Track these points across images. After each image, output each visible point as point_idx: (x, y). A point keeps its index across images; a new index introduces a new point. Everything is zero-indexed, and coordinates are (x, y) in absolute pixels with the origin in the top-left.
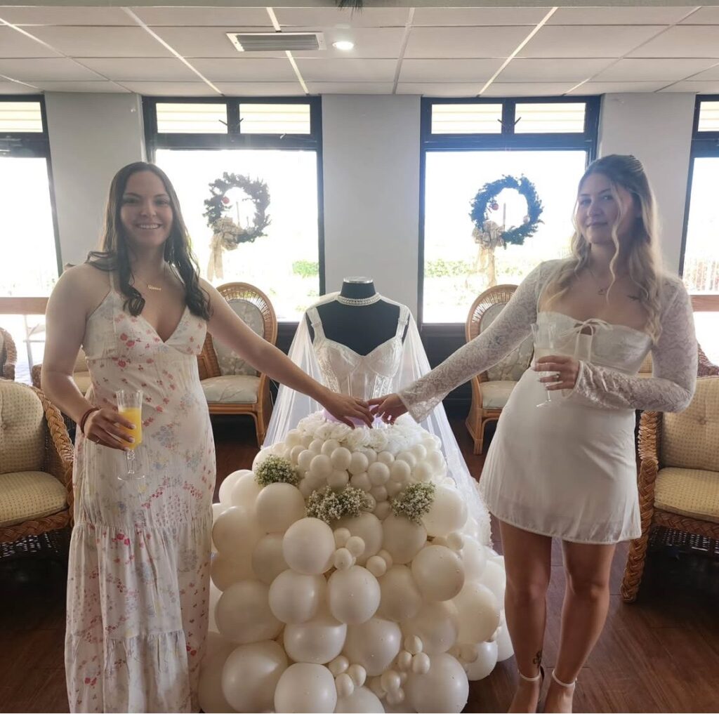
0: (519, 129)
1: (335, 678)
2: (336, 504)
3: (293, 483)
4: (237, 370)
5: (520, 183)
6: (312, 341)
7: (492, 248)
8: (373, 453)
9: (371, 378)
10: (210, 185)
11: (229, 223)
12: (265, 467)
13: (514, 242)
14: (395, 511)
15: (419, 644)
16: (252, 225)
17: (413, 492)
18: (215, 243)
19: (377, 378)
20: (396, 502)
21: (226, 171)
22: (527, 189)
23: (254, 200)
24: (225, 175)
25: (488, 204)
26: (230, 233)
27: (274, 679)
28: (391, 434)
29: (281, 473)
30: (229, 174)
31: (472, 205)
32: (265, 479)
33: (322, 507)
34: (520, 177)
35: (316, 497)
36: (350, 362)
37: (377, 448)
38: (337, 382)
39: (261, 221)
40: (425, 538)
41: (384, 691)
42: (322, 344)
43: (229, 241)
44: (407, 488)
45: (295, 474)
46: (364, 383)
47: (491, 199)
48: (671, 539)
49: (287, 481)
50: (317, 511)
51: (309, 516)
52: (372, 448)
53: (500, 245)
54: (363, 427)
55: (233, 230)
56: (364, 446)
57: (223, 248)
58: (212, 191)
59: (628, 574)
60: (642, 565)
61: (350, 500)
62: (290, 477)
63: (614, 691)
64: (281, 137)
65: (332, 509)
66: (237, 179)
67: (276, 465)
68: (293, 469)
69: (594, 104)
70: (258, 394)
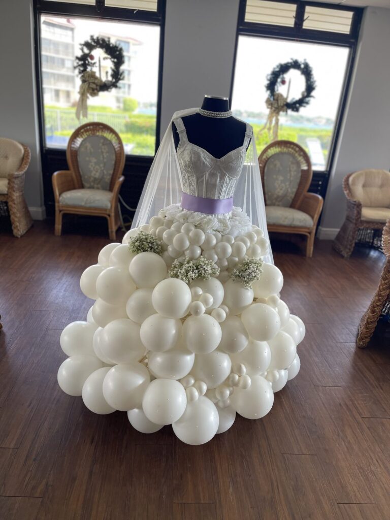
0: (307, 25)
1: (185, 389)
2: (193, 270)
3: (158, 253)
4: (96, 186)
5: (302, 66)
6: (176, 146)
7: (278, 113)
8: (220, 235)
9: (222, 178)
10: (81, 45)
11: (92, 75)
12: (138, 240)
13: (293, 110)
14: (234, 277)
15: (244, 369)
16: (110, 78)
17: (248, 265)
18: (82, 90)
19: (227, 178)
20: (235, 271)
21: (92, 34)
22: (307, 71)
23: (113, 59)
24: (92, 37)
25: (279, 80)
26: (94, 83)
27: (143, 389)
28: (232, 223)
29: (150, 245)
30: (95, 37)
31: (268, 80)
32: (137, 248)
33: (183, 271)
34: (303, 61)
35: (178, 263)
36: (207, 163)
37: (222, 232)
38: (195, 179)
39: (117, 75)
40: (252, 299)
41: (217, 399)
42: (185, 147)
43: (93, 90)
44: (244, 261)
45: (160, 247)
46: (216, 181)
47: (281, 76)
48: (385, 311)
49: (155, 252)
50: (179, 274)
51: (172, 277)
52: (219, 232)
53: (283, 111)
54: (212, 216)
55: (96, 81)
56: (214, 230)
57: (88, 95)
58: (82, 50)
59: (364, 330)
60: (375, 325)
61: (204, 267)
62: (157, 249)
63: (359, 402)
64: (135, 12)
65: (191, 272)
66: (101, 42)
67: (146, 239)
68: (159, 243)
69: (359, 13)
70: (111, 202)
